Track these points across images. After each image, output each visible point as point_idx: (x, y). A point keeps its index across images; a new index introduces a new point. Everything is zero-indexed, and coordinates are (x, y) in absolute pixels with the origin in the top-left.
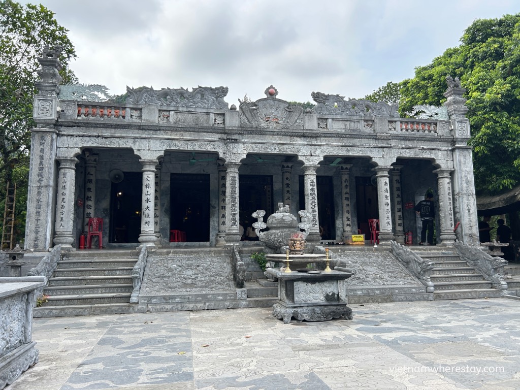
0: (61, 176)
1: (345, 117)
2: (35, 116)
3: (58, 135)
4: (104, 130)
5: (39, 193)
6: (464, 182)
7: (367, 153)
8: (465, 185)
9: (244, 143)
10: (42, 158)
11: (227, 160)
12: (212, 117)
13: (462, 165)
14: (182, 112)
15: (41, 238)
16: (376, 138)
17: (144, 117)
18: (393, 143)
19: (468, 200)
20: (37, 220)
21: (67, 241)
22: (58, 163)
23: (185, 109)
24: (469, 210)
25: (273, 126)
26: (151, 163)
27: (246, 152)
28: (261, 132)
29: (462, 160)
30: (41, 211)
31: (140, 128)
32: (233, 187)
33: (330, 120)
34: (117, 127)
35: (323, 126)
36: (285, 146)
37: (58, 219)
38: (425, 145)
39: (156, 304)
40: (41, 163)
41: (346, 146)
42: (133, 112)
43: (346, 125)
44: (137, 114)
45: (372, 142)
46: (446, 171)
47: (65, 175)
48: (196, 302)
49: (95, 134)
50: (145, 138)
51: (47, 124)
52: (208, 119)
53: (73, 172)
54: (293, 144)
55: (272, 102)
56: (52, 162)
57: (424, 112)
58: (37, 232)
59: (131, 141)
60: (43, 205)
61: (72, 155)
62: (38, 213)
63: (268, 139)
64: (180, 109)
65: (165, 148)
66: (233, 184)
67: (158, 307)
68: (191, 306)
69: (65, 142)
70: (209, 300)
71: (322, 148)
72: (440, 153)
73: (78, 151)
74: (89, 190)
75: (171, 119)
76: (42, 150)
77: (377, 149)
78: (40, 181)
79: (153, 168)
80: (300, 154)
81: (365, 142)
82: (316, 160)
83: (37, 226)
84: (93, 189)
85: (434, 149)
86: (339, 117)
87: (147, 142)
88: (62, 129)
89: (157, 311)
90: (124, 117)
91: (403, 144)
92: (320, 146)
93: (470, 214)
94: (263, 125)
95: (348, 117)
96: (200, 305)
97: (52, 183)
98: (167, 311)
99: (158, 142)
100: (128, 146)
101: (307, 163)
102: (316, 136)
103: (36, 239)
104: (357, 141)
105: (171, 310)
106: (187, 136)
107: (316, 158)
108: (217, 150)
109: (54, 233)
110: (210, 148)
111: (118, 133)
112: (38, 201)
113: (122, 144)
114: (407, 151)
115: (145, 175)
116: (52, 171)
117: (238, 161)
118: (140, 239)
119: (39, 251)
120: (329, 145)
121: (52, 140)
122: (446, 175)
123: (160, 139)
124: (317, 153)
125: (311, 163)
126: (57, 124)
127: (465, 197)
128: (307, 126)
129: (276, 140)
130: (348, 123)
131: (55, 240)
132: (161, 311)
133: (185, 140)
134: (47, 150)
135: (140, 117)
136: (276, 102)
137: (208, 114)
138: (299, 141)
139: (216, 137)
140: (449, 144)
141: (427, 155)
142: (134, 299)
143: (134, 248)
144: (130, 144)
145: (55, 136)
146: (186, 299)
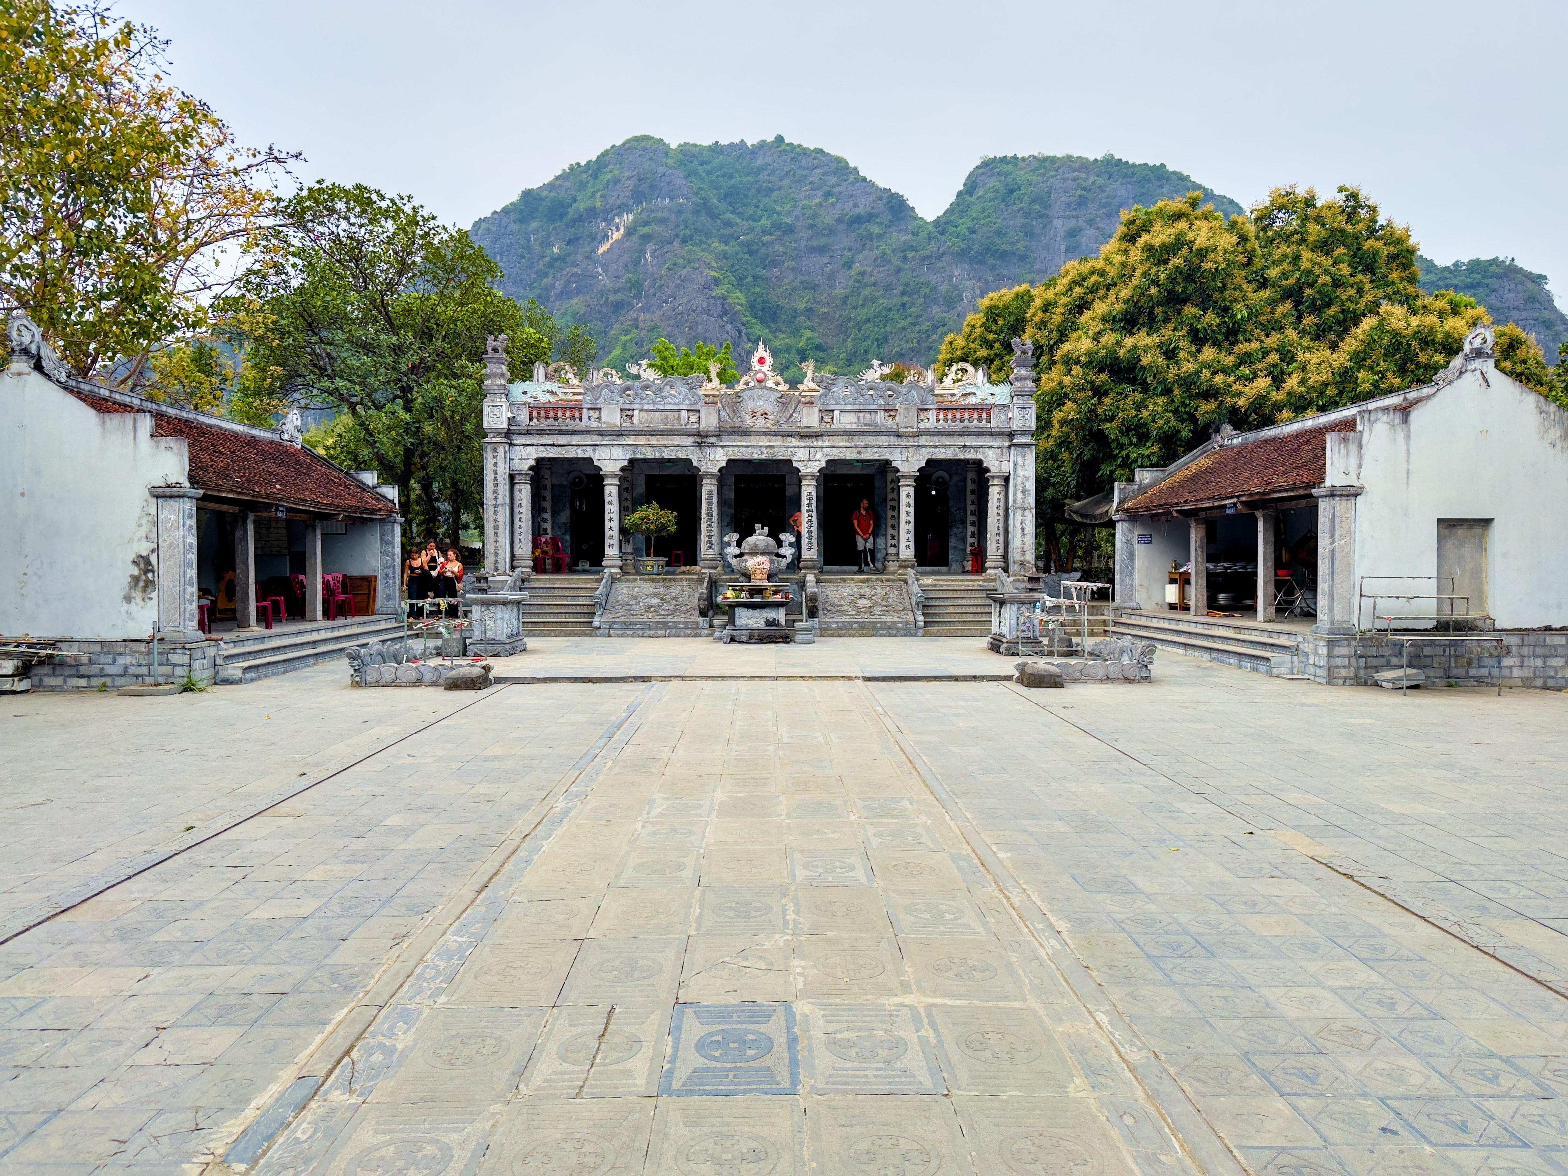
0: (516, 493)
1: (857, 407)
2: (485, 425)
3: (511, 445)
4: (559, 437)
5: (495, 512)
6: (1019, 492)
7: (886, 455)
8: (1020, 496)
9: (723, 447)
10: (496, 473)
11: (703, 469)
12: (684, 414)
13: (1019, 468)
14: (647, 410)
15: (501, 561)
16: (898, 435)
17: (603, 420)
18: (923, 441)
19: (1023, 515)
20: (496, 542)
21: (525, 566)
22: (512, 477)
23: (651, 407)
24: (1023, 529)
25: (760, 423)
26: (614, 475)
27: (725, 458)
28: (745, 433)
29: (1020, 460)
30: (499, 531)
31: (601, 433)
32: (710, 503)
33: (836, 413)
34: (574, 433)
35: (827, 418)
36: (776, 449)
37: (516, 541)
38: (970, 441)
39: (617, 629)
40: (495, 479)
41: (856, 447)
42: (591, 413)
43: (859, 418)
44: (596, 414)
45: (893, 440)
46: (998, 477)
47: (520, 491)
48: (657, 628)
49: (551, 442)
50: (606, 445)
51: (498, 433)
52: (679, 418)
53: (529, 487)
54: (788, 447)
55: (760, 392)
56: (507, 476)
57: (974, 394)
58: (496, 555)
59: (590, 449)
60: (501, 526)
61: (526, 468)
62: (496, 534)
63: (753, 441)
64: (646, 407)
65: (629, 456)
66: (710, 498)
67: (620, 632)
68: (652, 632)
69: (519, 452)
70: (669, 628)
71: (825, 450)
72: (990, 452)
73: (533, 463)
74: (544, 499)
75: (635, 420)
76: (496, 464)
77: (899, 450)
78: (496, 498)
79: (616, 481)
80: (795, 458)
81: (883, 440)
82: (814, 468)
83: (496, 549)
84: (549, 498)
85: (982, 447)
86: (849, 407)
87: (607, 449)
88: (514, 437)
89: (618, 636)
90: (580, 419)
91: (936, 441)
92: (822, 447)
93: (1023, 535)
94: (749, 421)
95: (862, 407)
96: (660, 632)
97: (507, 501)
98: (628, 636)
99: (620, 449)
100: (587, 455)
101: (803, 471)
102: (817, 435)
103: (496, 562)
104: (871, 440)
105: (633, 636)
106: (654, 441)
107: (816, 463)
108: (690, 457)
109: (513, 556)
110: (682, 455)
111: (576, 440)
112: (496, 520)
113: (580, 453)
114: (943, 450)
115: (607, 490)
116: (507, 487)
117: (715, 470)
118: (604, 563)
119: (499, 575)
120: (833, 447)
121: (505, 452)
122: (996, 481)
123: (623, 446)
124: (817, 457)
125: (809, 470)
126: (508, 434)
127: (1019, 513)
128: (805, 422)
129: (764, 441)
130: (861, 415)
131: (515, 563)
132: (622, 636)
133: (652, 446)
134: (500, 464)
135: (599, 418)
136: (766, 391)
137: (679, 410)
138: (794, 441)
139: (689, 441)
140: (1006, 439)
141: (971, 455)
142: (596, 624)
143: (597, 573)
144: (589, 453)
145: (507, 447)
146: (647, 626)
